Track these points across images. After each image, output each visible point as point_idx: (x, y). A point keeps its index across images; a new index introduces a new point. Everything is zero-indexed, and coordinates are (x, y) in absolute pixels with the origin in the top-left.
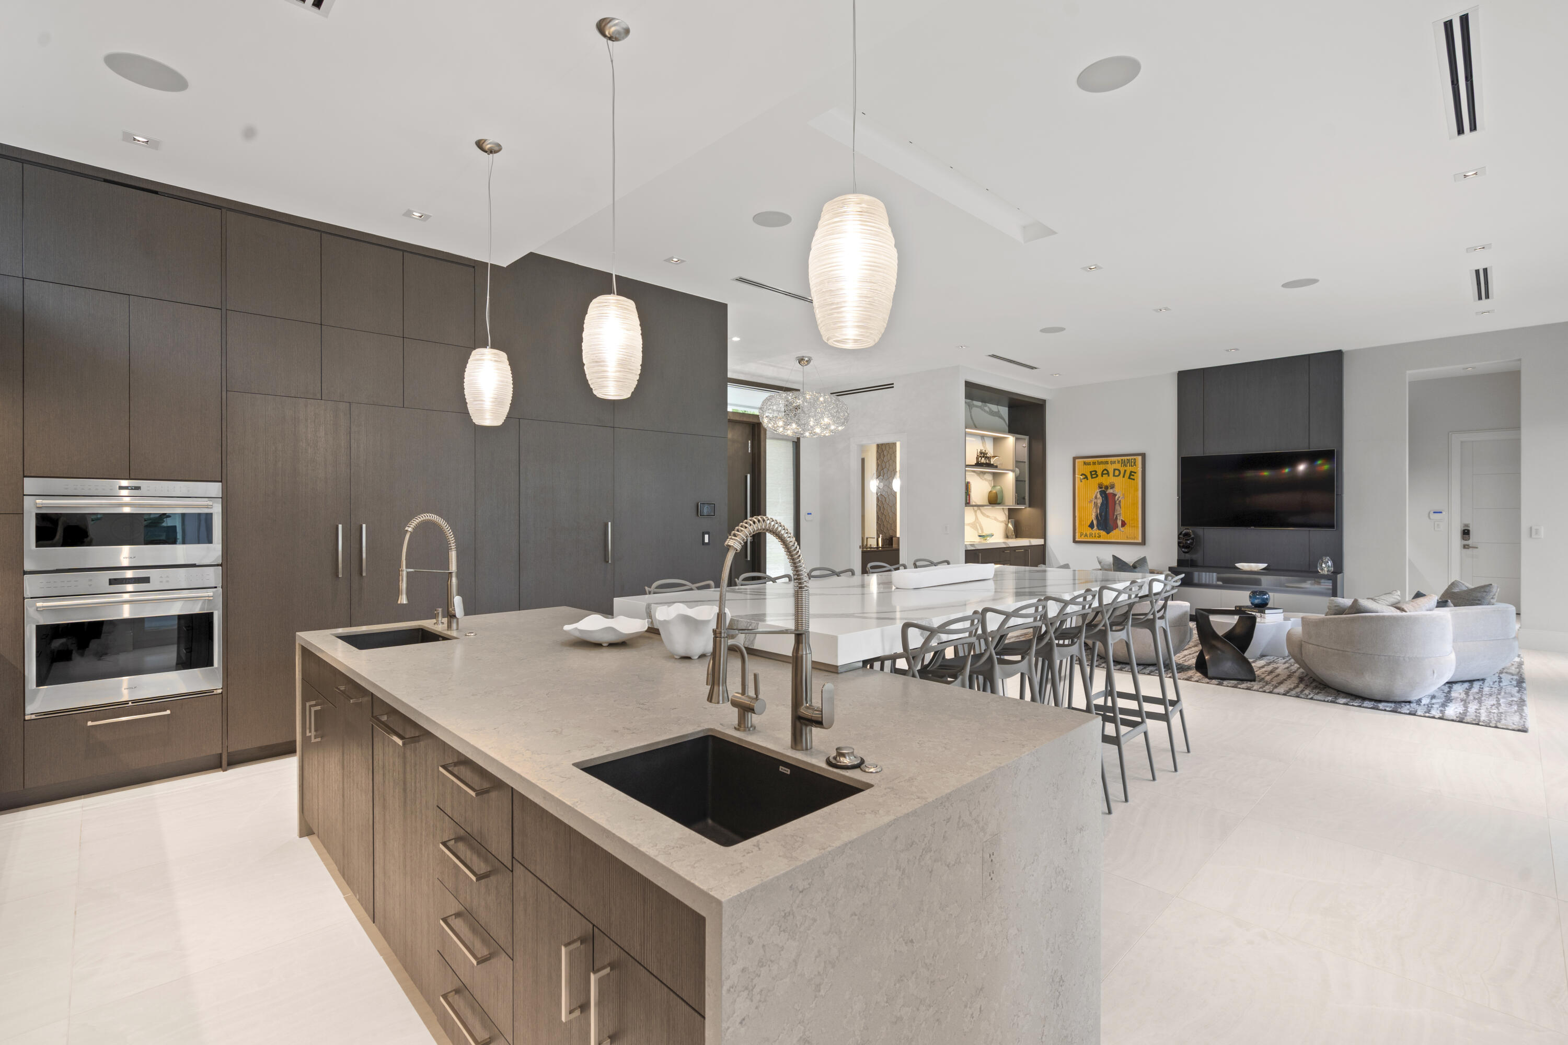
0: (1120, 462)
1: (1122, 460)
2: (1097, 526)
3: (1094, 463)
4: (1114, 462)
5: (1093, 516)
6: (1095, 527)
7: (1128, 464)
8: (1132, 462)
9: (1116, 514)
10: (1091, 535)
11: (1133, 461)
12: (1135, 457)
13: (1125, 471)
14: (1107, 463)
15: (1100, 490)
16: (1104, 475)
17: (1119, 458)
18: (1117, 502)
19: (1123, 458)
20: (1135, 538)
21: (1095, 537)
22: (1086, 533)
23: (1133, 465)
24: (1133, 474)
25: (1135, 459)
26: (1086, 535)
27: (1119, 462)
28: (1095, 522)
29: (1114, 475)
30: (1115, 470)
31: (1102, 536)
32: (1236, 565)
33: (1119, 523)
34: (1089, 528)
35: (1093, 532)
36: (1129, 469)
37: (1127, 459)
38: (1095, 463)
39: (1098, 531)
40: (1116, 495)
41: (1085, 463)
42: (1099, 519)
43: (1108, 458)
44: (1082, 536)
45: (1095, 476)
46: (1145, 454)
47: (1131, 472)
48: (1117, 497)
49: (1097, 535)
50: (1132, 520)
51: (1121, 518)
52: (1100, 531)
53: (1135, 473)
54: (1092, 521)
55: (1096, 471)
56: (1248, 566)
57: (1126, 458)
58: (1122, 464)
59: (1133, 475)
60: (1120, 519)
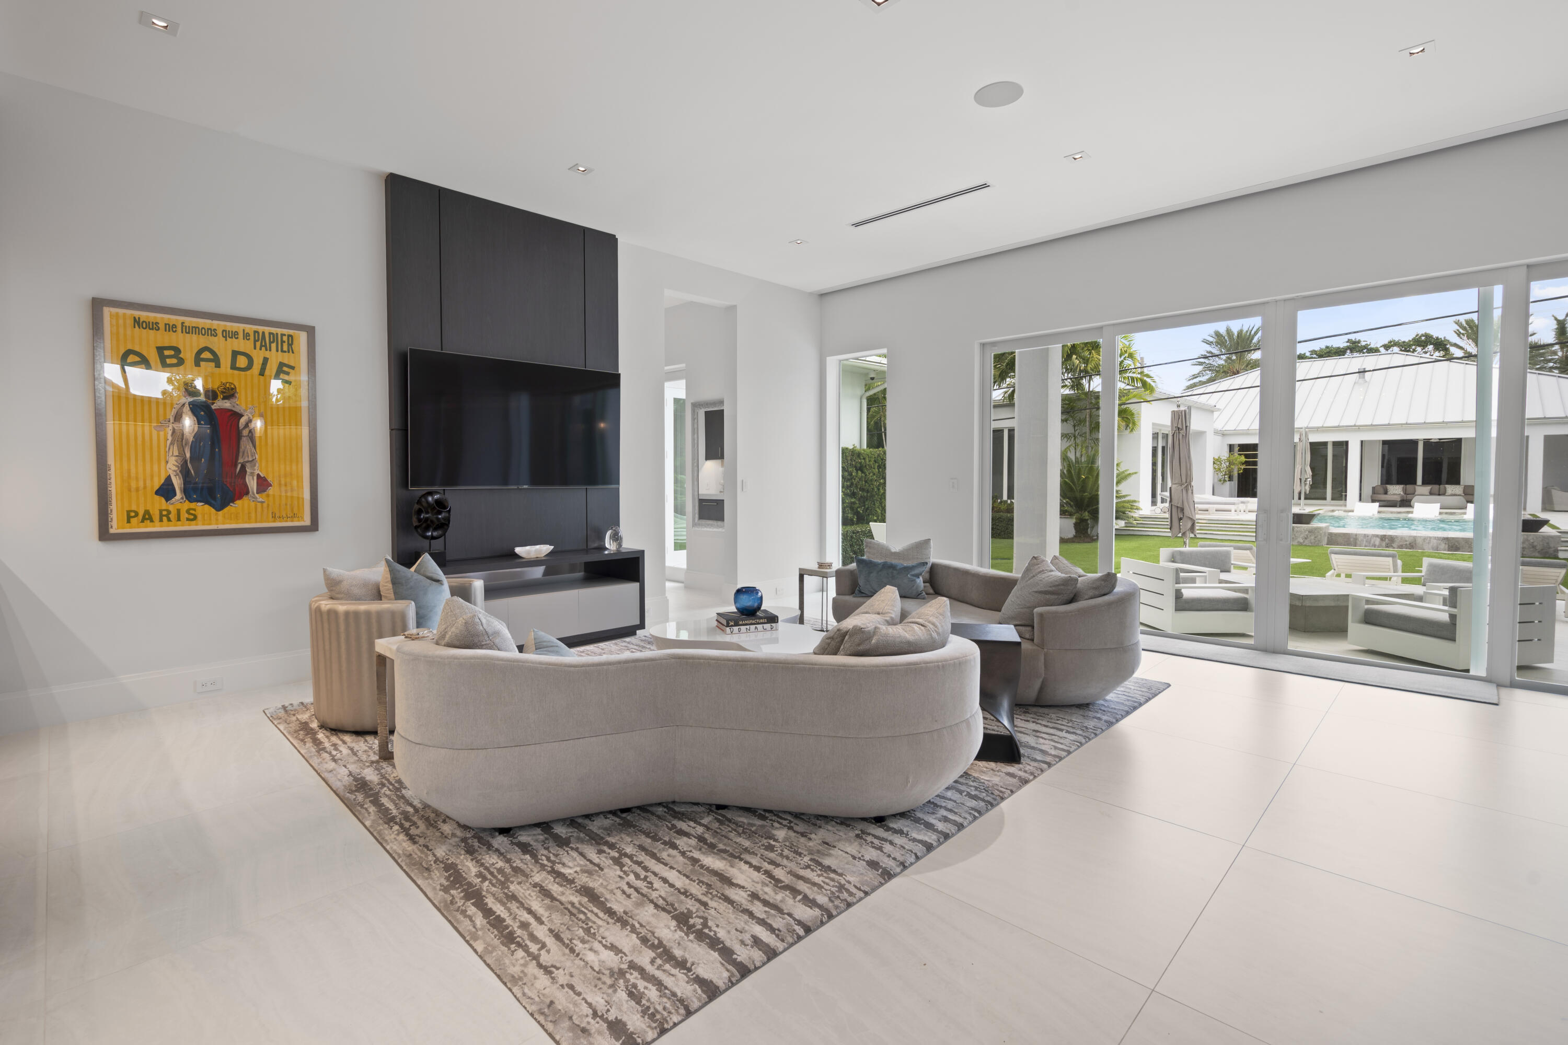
0: (252, 337)
1: (255, 332)
2: (186, 491)
3: (171, 328)
4: (235, 335)
5: (170, 465)
6: (179, 495)
7: (274, 346)
8: (283, 342)
9: (241, 460)
10: (164, 516)
11: (285, 338)
12: (291, 332)
13: (266, 360)
14: (212, 332)
15: (191, 399)
16: (202, 363)
17: (250, 328)
18: (245, 432)
19: (260, 329)
20: (294, 516)
21: (179, 519)
22: (147, 512)
23: (285, 348)
24: (285, 369)
25: (289, 336)
26: (147, 517)
27: (246, 336)
28: (177, 482)
29: (234, 367)
30: (235, 354)
31: (199, 517)
32: (518, 550)
33: (252, 484)
34: (157, 497)
35: (171, 508)
36: (275, 358)
37: (270, 334)
38: (174, 326)
39: (187, 505)
40: (241, 416)
41: (137, 322)
42: (188, 471)
43: (216, 322)
44: (134, 521)
45: (174, 361)
46: (314, 328)
47: (281, 365)
48: (243, 421)
49: (184, 515)
50: (285, 476)
51: (257, 472)
52: (193, 505)
53: (293, 368)
54: (169, 479)
55: (177, 350)
56: (536, 551)
57: (267, 330)
58: (255, 341)
59: (288, 373)
60: (252, 474)
